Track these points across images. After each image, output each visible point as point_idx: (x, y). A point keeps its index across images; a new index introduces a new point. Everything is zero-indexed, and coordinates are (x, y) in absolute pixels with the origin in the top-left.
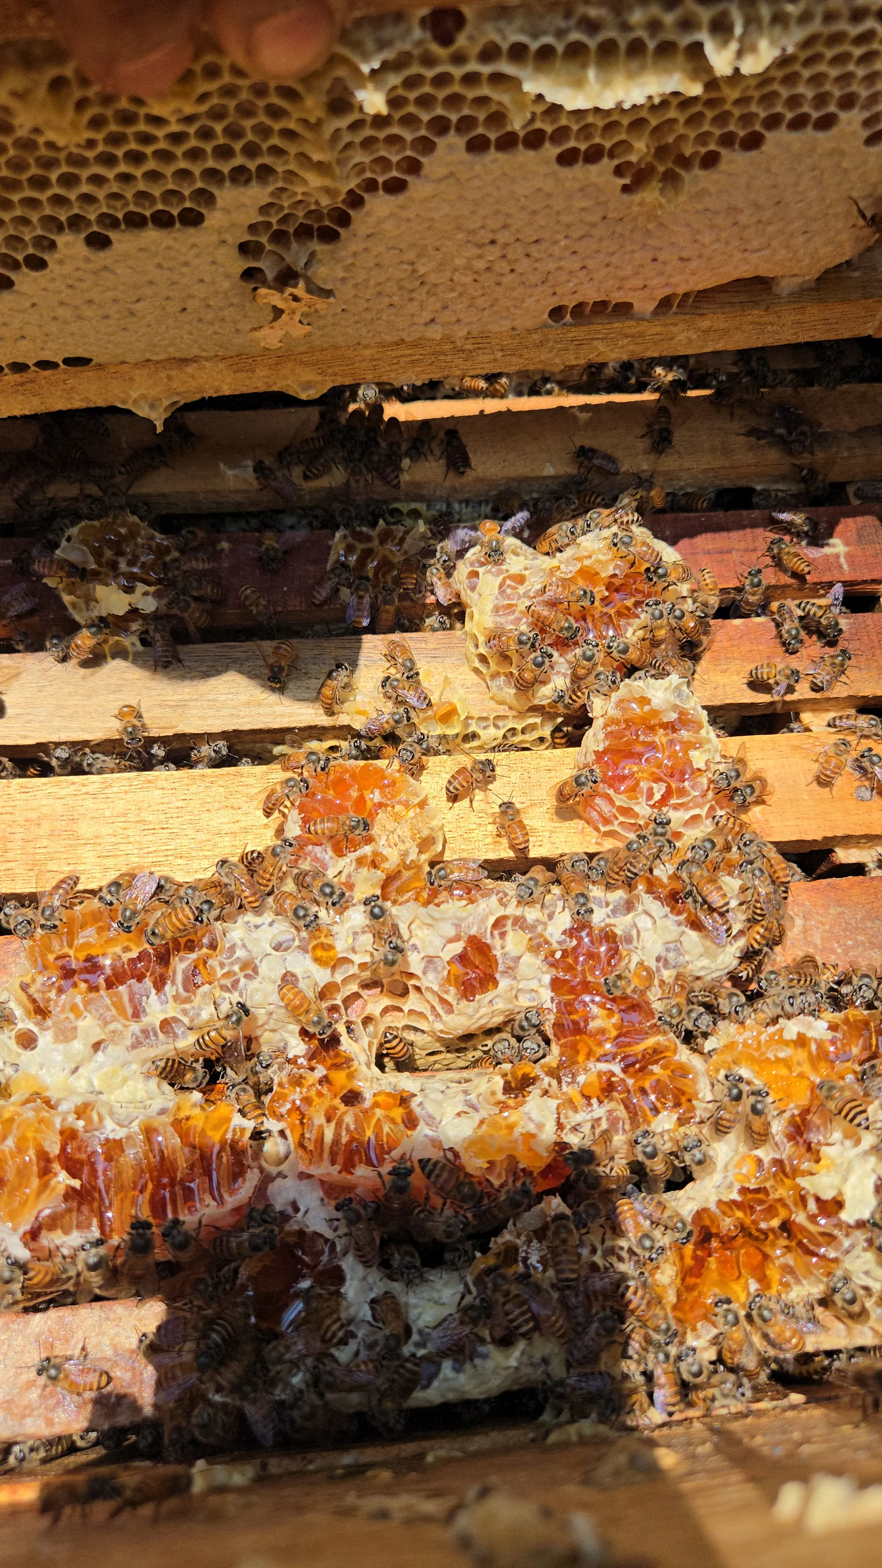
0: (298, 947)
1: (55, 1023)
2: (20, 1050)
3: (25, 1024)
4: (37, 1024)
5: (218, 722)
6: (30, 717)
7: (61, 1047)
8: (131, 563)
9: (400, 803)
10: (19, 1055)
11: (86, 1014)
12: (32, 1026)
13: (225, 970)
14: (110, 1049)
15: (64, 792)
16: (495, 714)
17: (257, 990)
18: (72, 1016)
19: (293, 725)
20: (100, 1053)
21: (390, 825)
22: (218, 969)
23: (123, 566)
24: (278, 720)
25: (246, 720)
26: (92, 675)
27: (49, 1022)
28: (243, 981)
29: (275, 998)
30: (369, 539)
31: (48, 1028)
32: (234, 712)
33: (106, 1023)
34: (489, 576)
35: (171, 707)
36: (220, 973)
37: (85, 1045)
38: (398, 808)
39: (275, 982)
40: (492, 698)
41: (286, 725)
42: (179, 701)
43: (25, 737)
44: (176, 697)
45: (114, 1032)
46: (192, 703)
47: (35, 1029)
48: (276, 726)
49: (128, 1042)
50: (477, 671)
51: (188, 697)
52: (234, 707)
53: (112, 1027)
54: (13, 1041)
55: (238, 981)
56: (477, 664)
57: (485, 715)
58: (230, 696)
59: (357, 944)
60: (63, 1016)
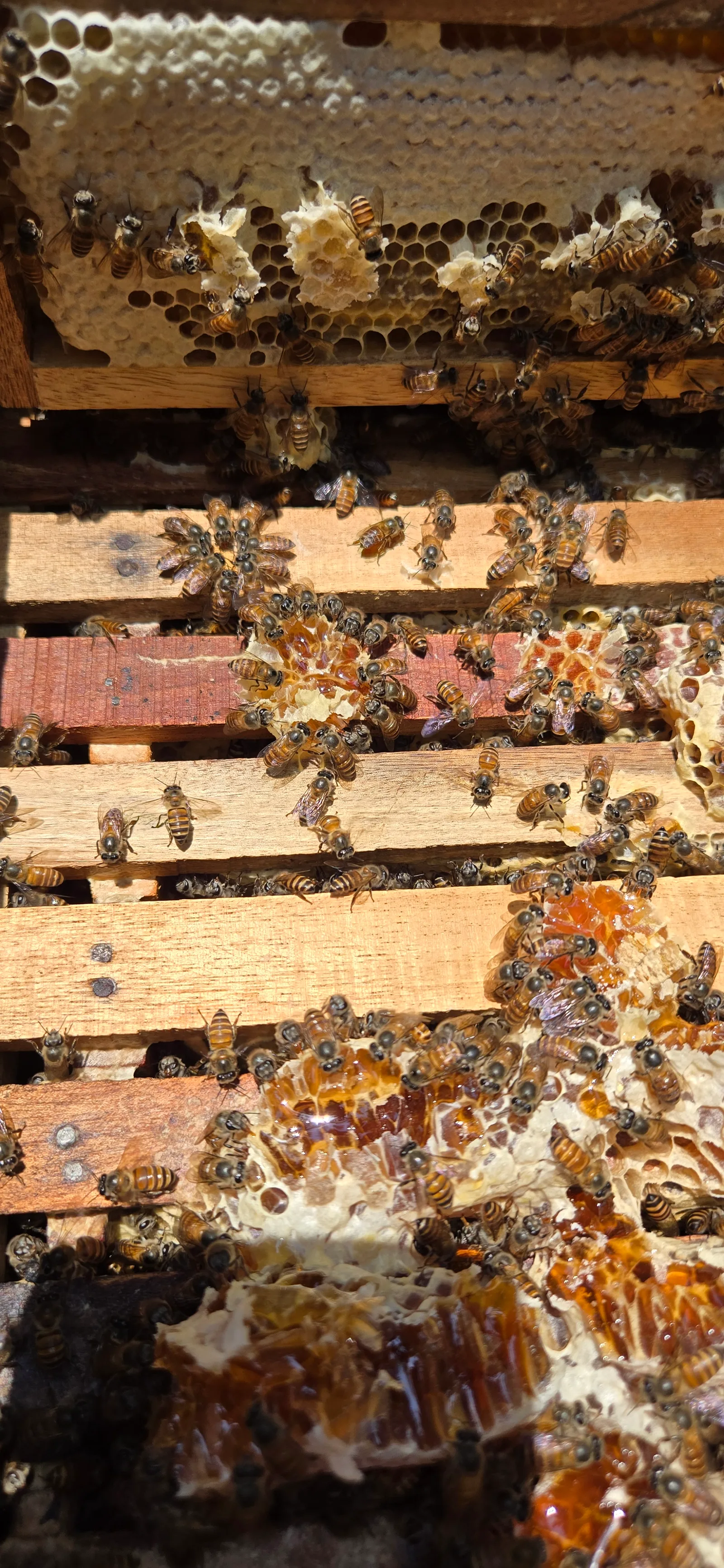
0: (565, 1095)
1: (309, 1184)
2: (266, 1213)
3: (273, 1182)
4: (287, 1183)
5: (421, 836)
6: (222, 830)
7: (314, 1209)
8: (320, 665)
9: (640, 930)
10: (264, 1217)
11: (343, 1172)
12: (281, 1185)
13: (494, 1121)
14: (368, 1212)
15: (271, 913)
16: (713, 832)
17: (528, 1145)
18: (331, 1175)
19: (500, 842)
20: (355, 1217)
21: (637, 956)
22: (483, 1121)
23: (312, 669)
24: (485, 835)
25: (451, 835)
26: (284, 784)
27: (302, 1181)
28: (511, 1135)
29: (546, 1153)
30: (557, 643)
31: (300, 1187)
32: (436, 825)
33: (370, 1184)
34: (712, 686)
35: (372, 820)
36: (486, 1125)
37: (343, 1208)
38: (639, 936)
39: (544, 1135)
40: (711, 815)
41: (494, 841)
42: (376, 813)
43: (218, 851)
44: (374, 809)
45: (378, 1193)
46: (391, 816)
47: (285, 1189)
48: (483, 842)
49: (390, 1204)
50: (691, 785)
51: (386, 809)
52: (436, 821)
53: (375, 1188)
54: (259, 1202)
55: (505, 1135)
56: (694, 778)
57: (703, 832)
58: (432, 809)
59: (628, 1092)
60: (321, 1175)
